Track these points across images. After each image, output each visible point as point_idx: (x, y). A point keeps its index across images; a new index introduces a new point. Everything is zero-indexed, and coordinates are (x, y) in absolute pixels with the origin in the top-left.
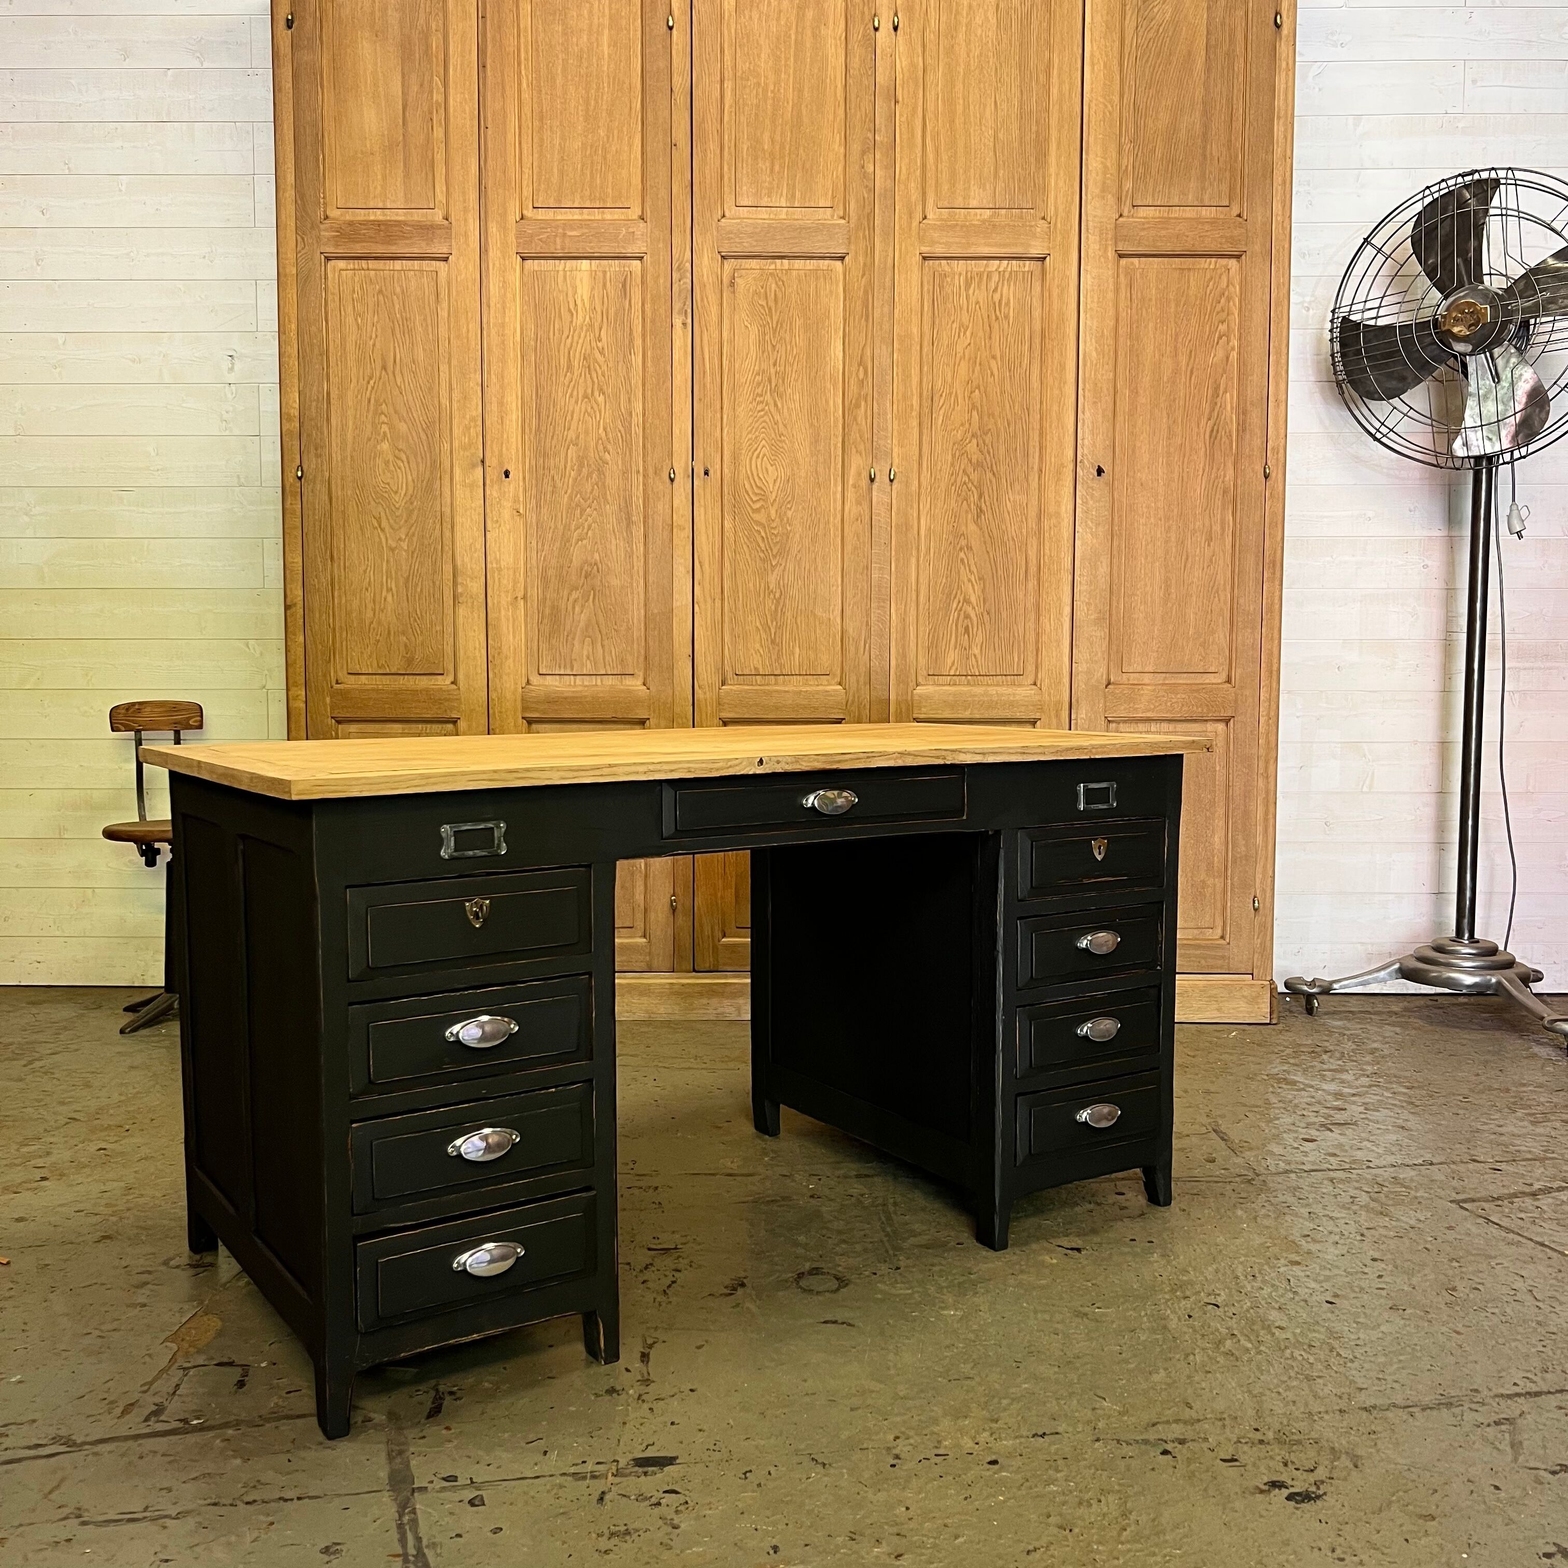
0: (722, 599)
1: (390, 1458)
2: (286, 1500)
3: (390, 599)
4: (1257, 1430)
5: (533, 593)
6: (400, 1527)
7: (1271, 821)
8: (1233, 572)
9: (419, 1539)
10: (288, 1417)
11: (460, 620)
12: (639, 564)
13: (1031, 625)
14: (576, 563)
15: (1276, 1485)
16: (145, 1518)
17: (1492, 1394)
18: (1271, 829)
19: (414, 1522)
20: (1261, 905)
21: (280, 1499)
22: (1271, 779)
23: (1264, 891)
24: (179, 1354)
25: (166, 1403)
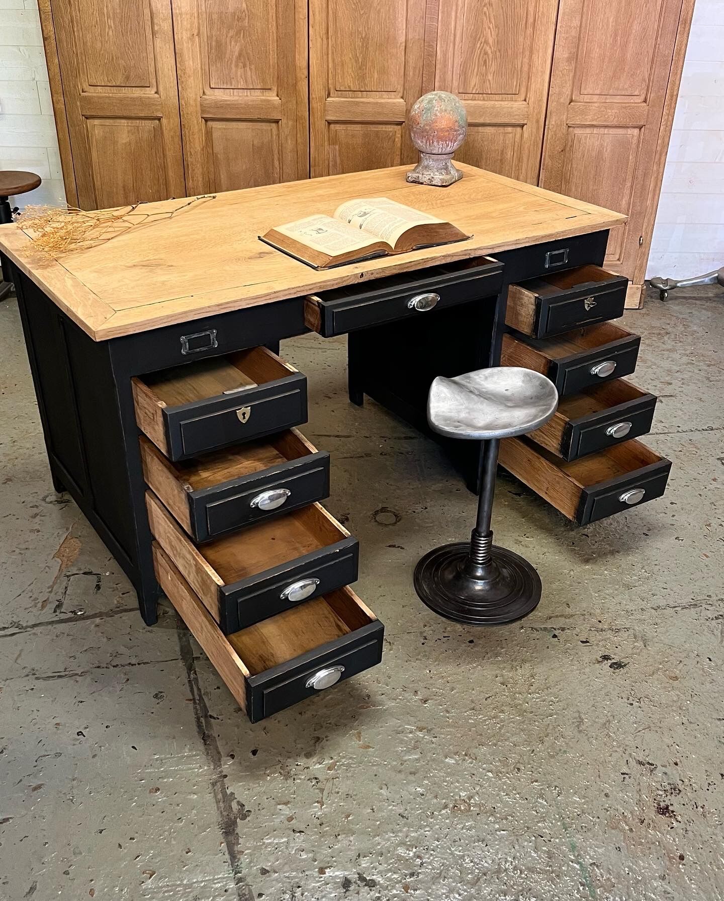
0: (328, 38)
1: (180, 639)
2: (133, 665)
3: (111, 33)
4: (600, 622)
5: (204, 30)
6: (190, 681)
7: (658, 192)
8: (659, 26)
9: (199, 690)
10: (126, 611)
11: (158, 50)
12: (272, 12)
13: (526, 60)
14: (231, 10)
15: (606, 658)
16: (66, 675)
17: (717, 598)
18: (657, 197)
19: (196, 679)
20: (644, 242)
21: (130, 664)
22: (662, 166)
23: (647, 233)
24: (63, 566)
25: (62, 599)
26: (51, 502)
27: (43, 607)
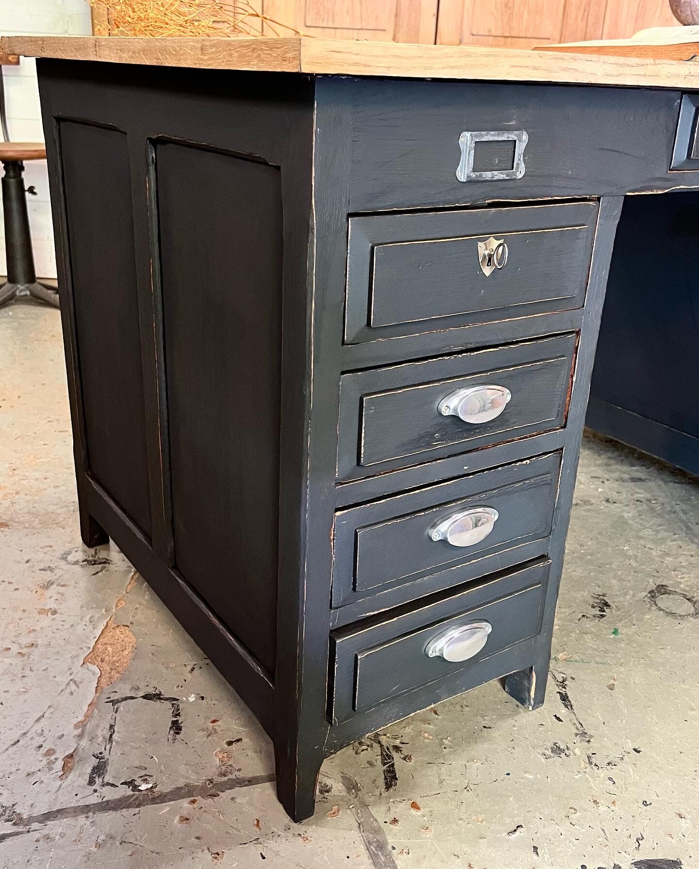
10: (242, 783)
24: (103, 680)
25: (106, 754)
26: (76, 563)
27: (66, 768)
